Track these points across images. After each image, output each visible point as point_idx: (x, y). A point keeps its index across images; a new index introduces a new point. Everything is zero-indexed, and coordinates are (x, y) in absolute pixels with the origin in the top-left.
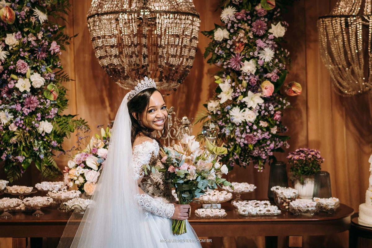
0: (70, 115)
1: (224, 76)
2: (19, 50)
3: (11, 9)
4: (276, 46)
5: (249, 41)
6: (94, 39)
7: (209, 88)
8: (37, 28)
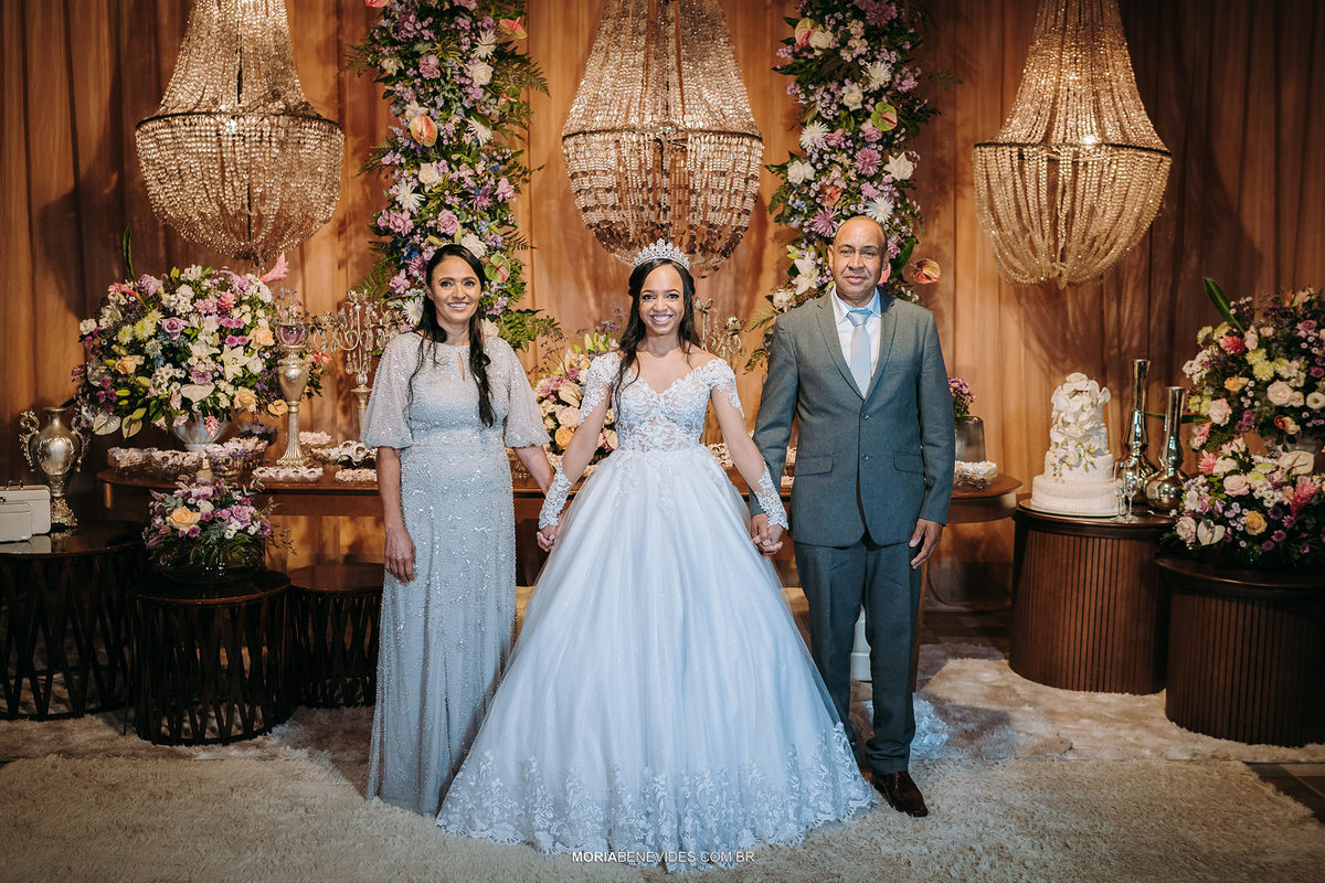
0: (528, 311)
1: (803, 246)
2: (442, 194)
3: (429, 118)
4: (897, 194)
5: (848, 185)
6: (574, 176)
7: (775, 267)
8: (472, 152)
